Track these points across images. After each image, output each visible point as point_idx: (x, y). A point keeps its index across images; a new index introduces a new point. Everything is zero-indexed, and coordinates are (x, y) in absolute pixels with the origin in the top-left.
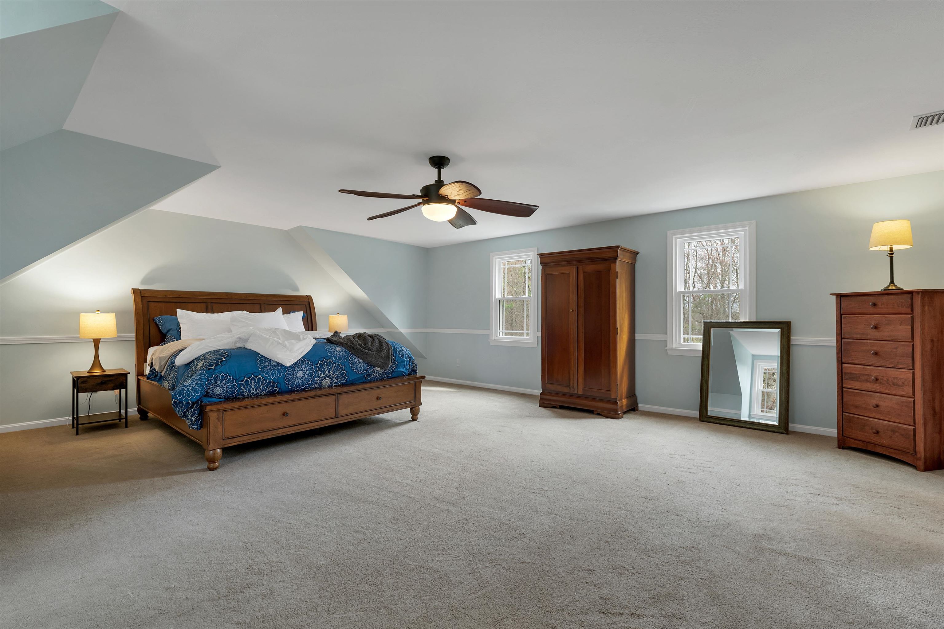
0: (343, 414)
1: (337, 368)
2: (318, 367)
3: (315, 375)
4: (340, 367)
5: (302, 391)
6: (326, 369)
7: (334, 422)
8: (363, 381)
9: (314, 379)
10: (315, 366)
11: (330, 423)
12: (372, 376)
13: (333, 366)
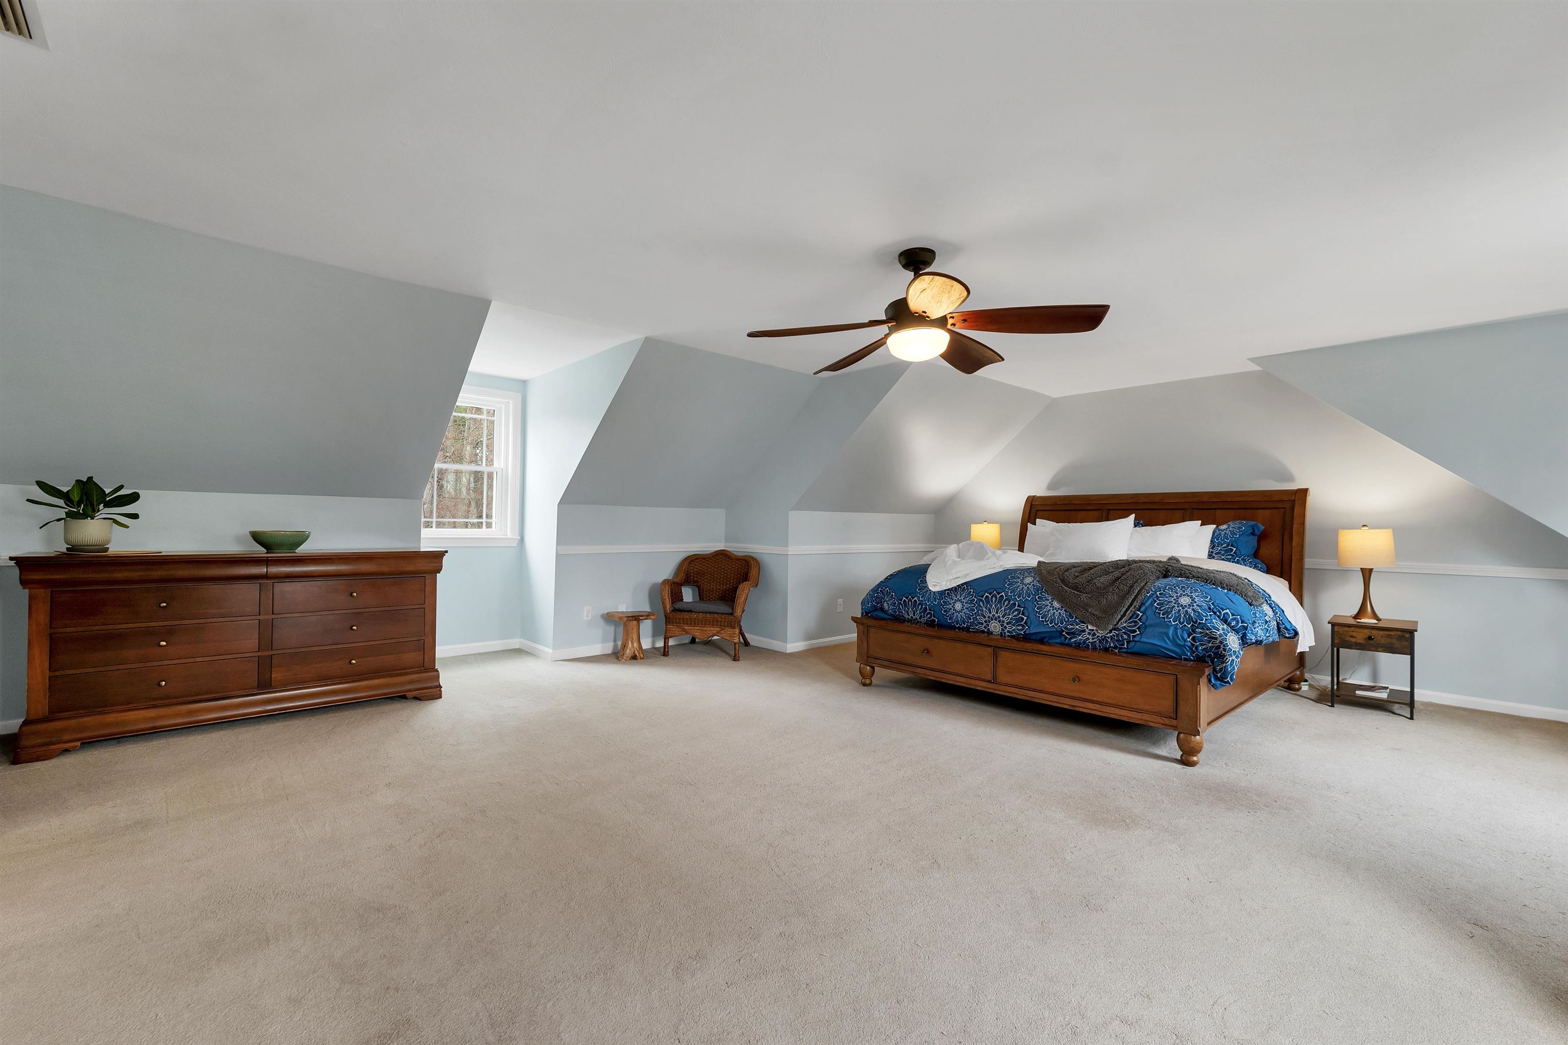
0: (1004, 682)
1: (1010, 608)
2: (982, 600)
3: (978, 611)
4: (1016, 608)
5: (963, 631)
6: (994, 606)
7: (988, 688)
8: (1060, 642)
9: (976, 617)
10: (978, 599)
11: (983, 687)
12: (1080, 638)
13: (1004, 604)
